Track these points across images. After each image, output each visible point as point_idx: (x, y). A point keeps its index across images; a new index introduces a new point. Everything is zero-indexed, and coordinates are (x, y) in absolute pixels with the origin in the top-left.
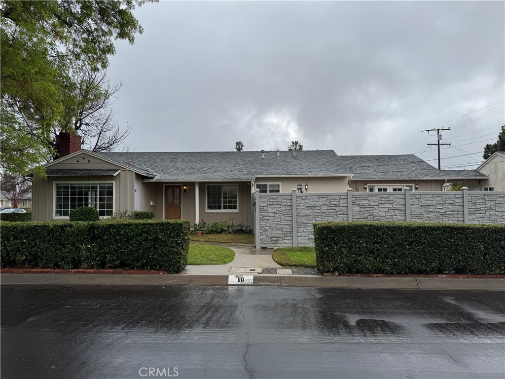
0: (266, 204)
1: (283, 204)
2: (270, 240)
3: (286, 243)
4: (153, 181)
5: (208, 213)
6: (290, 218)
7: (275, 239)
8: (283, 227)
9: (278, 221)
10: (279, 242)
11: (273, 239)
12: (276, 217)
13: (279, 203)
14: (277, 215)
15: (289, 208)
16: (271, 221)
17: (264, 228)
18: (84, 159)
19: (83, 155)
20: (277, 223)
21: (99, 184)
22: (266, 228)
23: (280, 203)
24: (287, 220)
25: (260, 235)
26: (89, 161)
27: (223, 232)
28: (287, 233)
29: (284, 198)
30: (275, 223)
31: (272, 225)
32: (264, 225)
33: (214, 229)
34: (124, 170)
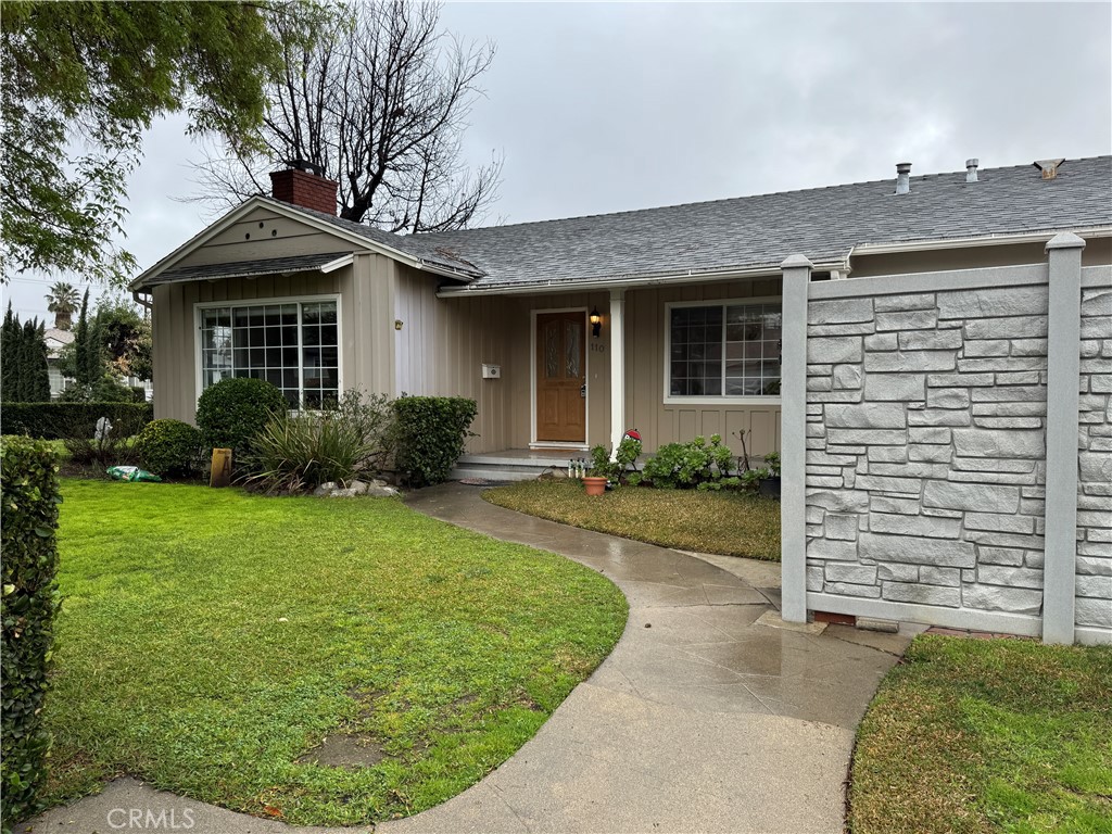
0: (851, 348)
1: (972, 348)
2: (871, 577)
3: (984, 604)
4: (468, 291)
5: (671, 408)
6: (1028, 443)
7: (910, 572)
8: (969, 503)
9: (930, 462)
10: (937, 594)
11: (898, 571)
12: (916, 434)
13: (943, 338)
14: (929, 417)
15: (1025, 372)
16: (885, 454)
17: (837, 500)
18: (261, 226)
19: (259, 215)
20: (926, 470)
21: (303, 305)
22: (849, 498)
23: (953, 338)
24: (1002, 457)
25: (809, 540)
26: (274, 232)
27: (702, 485)
28: (995, 539)
29: (980, 304)
30: (911, 468)
31: (889, 485)
32: (837, 482)
33: (665, 471)
34: (365, 254)
